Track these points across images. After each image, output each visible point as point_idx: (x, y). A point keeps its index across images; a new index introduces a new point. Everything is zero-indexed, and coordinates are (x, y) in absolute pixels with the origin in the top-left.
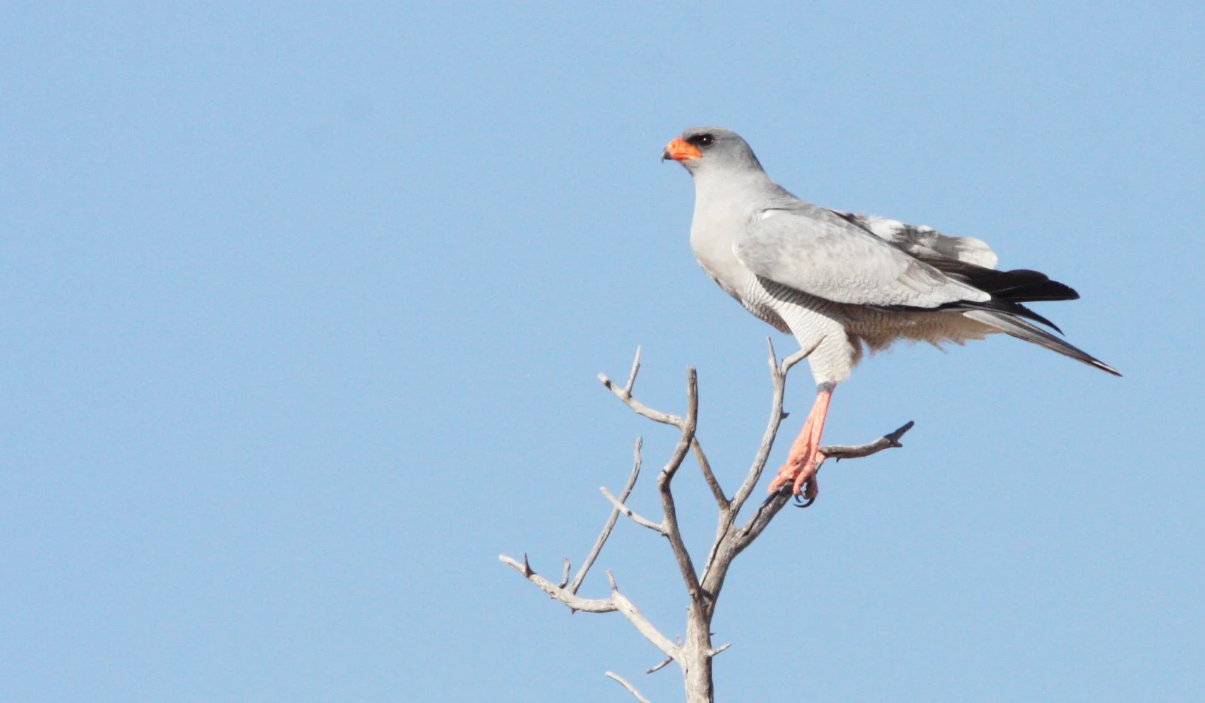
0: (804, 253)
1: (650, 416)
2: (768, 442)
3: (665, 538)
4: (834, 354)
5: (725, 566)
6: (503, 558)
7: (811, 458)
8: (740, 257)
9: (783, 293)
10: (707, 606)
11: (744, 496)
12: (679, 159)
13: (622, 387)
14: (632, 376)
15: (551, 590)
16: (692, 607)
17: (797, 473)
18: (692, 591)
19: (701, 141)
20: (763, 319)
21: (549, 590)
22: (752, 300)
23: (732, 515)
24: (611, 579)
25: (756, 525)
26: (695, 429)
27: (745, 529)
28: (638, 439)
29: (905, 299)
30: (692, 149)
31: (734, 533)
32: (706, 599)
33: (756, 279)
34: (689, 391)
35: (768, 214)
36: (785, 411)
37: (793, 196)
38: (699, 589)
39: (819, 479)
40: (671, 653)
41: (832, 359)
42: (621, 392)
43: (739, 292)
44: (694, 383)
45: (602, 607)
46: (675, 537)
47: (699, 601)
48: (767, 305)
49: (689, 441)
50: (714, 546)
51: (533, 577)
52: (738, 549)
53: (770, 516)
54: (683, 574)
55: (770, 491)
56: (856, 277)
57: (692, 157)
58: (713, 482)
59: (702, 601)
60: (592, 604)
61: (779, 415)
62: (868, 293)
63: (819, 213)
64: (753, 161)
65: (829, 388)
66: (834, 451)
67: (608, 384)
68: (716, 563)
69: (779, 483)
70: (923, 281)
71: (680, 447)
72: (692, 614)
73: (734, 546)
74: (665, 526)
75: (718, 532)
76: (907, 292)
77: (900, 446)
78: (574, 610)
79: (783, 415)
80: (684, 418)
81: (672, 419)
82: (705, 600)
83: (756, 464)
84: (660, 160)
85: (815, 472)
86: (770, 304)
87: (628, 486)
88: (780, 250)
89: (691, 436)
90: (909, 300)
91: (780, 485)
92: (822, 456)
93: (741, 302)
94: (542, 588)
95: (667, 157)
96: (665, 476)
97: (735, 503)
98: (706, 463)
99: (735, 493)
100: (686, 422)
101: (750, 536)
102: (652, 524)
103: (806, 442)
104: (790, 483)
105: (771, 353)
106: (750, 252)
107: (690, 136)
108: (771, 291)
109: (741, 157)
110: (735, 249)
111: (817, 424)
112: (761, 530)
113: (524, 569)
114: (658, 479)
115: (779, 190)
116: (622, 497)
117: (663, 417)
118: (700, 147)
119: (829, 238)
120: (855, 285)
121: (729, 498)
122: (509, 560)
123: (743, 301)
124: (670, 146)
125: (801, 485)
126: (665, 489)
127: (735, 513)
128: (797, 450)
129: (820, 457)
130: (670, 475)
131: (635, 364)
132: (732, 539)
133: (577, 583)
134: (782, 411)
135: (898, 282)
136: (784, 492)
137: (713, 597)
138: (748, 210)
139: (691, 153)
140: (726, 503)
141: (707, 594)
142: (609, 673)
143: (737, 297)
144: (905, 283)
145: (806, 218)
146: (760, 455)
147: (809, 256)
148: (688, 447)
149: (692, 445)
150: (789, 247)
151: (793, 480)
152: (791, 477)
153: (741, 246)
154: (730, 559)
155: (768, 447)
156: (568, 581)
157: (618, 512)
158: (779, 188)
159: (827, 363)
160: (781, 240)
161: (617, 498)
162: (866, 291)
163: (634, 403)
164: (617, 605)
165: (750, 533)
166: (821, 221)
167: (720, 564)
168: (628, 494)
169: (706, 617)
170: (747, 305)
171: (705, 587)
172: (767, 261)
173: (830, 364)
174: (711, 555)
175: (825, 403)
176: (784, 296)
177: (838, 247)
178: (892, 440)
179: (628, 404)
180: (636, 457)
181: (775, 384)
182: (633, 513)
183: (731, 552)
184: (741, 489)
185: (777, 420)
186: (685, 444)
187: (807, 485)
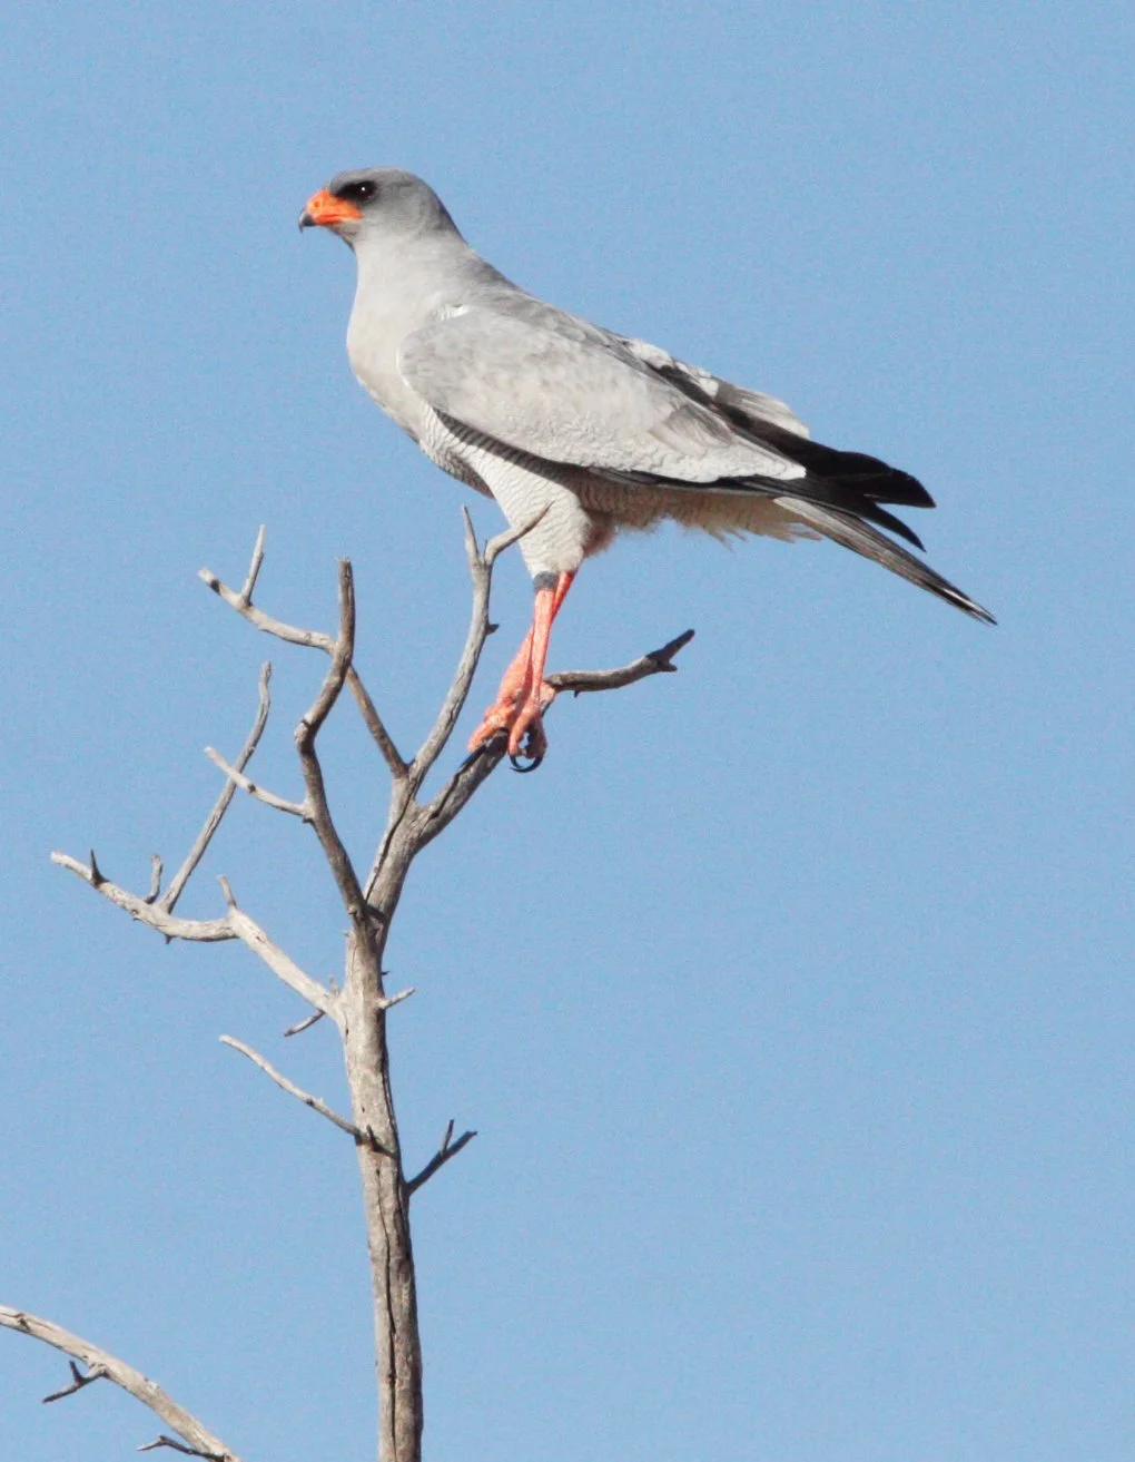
0: (503, 377)
1: (280, 635)
2: (466, 671)
3: (308, 825)
5: (402, 867)
6: (56, 857)
7: (532, 693)
8: (404, 374)
10: (376, 931)
11: (431, 755)
13: (237, 591)
14: (252, 571)
15: (133, 908)
16: (353, 932)
17: (512, 718)
18: (352, 908)
19: (358, 193)
20: (454, 477)
21: (129, 907)
23: (412, 786)
24: (225, 888)
25: (451, 800)
26: (351, 656)
27: (432, 808)
28: (264, 666)
30: (345, 208)
31: (416, 814)
32: (373, 920)
34: (340, 597)
35: (463, 310)
36: (492, 622)
38: (362, 903)
40: (321, 1003)
42: (235, 599)
44: (348, 584)
45: (213, 933)
46: (324, 825)
47: (363, 924)
49: (343, 675)
50: (386, 836)
51: (104, 886)
52: (422, 840)
53: (473, 786)
54: (338, 879)
55: (472, 747)
58: (382, 736)
59: (368, 924)
60: (196, 928)
61: (482, 628)
65: (550, 582)
66: (569, 680)
67: (215, 586)
68: (389, 862)
69: (484, 735)
70: (691, 436)
71: (328, 685)
72: (352, 942)
73: (416, 835)
74: (307, 806)
75: (391, 813)
76: (661, 453)
77: (673, 669)
78: (169, 938)
79: (490, 628)
80: (333, 638)
81: (317, 638)
82: (373, 923)
83: (448, 706)
85: (540, 714)
86: (457, 450)
87: (250, 741)
88: (466, 370)
89: (345, 666)
91: (487, 738)
92: (551, 691)
94: (119, 904)
95: (308, 222)
96: (305, 729)
97: (416, 768)
98: (370, 706)
99: (418, 754)
100: (337, 644)
101: (441, 819)
102: (288, 805)
103: (524, 669)
104: (502, 734)
105: (468, 532)
106: (419, 368)
107: (339, 187)
109: (422, 213)
112: (458, 809)
113: (92, 875)
114: (295, 734)
115: (487, 272)
116: (240, 759)
117: (302, 635)
118: (356, 203)
120: (579, 433)
121: (406, 760)
122: (66, 859)
124: (309, 204)
125: (520, 739)
126: (307, 749)
127: (418, 782)
128: (510, 682)
129: (547, 692)
130: (313, 729)
131: (256, 554)
132: (413, 824)
133: (173, 895)
134: (487, 621)
135: (650, 437)
136: (494, 748)
137: (385, 916)
138: (434, 299)
139: (344, 212)
140: (402, 768)
141: (375, 912)
142: (226, 1038)
145: (520, 323)
146: (453, 692)
148: (341, 683)
149: (347, 679)
150: (482, 366)
151: (507, 730)
152: (502, 724)
153: (407, 357)
154: (411, 854)
155: (466, 678)
156: (158, 893)
157: (235, 786)
158: (489, 268)
160: (471, 352)
161: (230, 765)
162: (595, 445)
163: (257, 615)
164: (235, 929)
165: (441, 815)
166: (543, 329)
167: (394, 864)
168: (250, 753)
169: (374, 948)
171: (372, 901)
172: (443, 383)
174: (381, 849)
177: (561, 372)
178: (660, 661)
179: (246, 617)
180: (262, 696)
181: (474, 579)
182: (258, 788)
183: (411, 844)
184: (425, 745)
185: (480, 636)
186: (336, 679)
187: (529, 739)
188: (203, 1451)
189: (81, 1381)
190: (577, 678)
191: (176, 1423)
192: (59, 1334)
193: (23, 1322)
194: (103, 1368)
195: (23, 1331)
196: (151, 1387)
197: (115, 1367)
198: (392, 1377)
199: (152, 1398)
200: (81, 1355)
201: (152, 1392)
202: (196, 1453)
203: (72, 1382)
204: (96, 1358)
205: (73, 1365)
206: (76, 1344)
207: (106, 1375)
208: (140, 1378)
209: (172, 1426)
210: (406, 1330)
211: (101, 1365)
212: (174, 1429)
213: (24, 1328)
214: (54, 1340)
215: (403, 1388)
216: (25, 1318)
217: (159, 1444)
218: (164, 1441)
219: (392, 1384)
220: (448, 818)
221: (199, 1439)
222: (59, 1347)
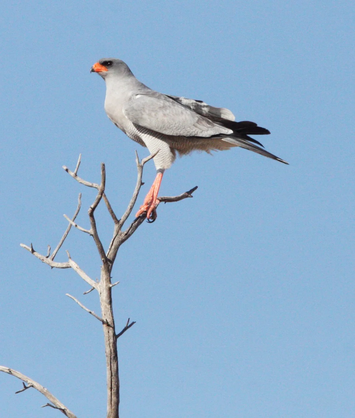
0: (153, 114)
1: (85, 184)
2: (135, 195)
3: (91, 236)
4: (165, 157)
5: (117, 248)
6: (21, 245)
7: (154, 202)
8: (126, 115)
9: (144, 130)
10: (109, 266)
11: (125, 218)
12: (98, 72)
13: (73, 172)
14: (77, 167)
15: (42, 259)
16: (103, 266)
17: (148, 208)
18: (103, 259)
19: (107, 64)
20: (135, 141)
21: (41, 259)
22: (131, 133)
23: (120, 226)
24: (68, 254)
25: (130, 231)
26: (104, 190)
27: (125, 233)
28: (80, 194)
29: (196, 133)
30: (103, 68)
31: (121, 234)
32: (109, 263)
33: (133, 125)
34: (101, 173)
35: (138, 96)
36: (143, 182)
37: (148, 88)
38: (106, 258)
39: (157, 211)
40: (94, 286)
41: (163, 159)
42: (72, 174)
43: (125, 129)
44: (104, 170)
45: (64, 266)
46: (96, 236)
47: (106, 264)
48: (137, 135)
49: (102, 194)
50: (112, 240)
51: (35, 253)
52: (123, 241)
53: (136, 227)
54: (99, 251)
55: (136, 216)
56: (175, 124)
57: (103, 71)
58: (112, 212)
59: (107, 264)
60: (60, 265)
61: (140, 183)
62: (180, 131)
63: (160, 96)
64: (129, 72)
65: (162, 171)
66: (163, 199)
67: (67, 170)
68: (113, 247)
69: (140, 213)
70: (204, 125)
71: (98, 197)
72: (102, 269)
73: (121, 240)
74: (91, 231)
75: (114, 234)
76: (197, 131)
77: (192, 197)
78: (52, 267)
79: (142, 184)
80: (99, 185)
81: (94, 185)
82: (108, 263)
83: (130, 204)
84: (90, 72)
85: (155, 208)
86: (139, 135)
87: (75, 214)
88: (143, 113)
89: (102, 193)
90: (198, 134)
91: (141, 214)
92: (159, 201)
93: (126, 133)
94: (39, 258)
95: (93, 71)
96: (91, 209)
97: (121, 221)
98: (109, 204)
99: (121, 217)
100: (100, 186)
101: (128, 235)
102: (86, 230)
103: (152, 195)
104: (145, 213)
105: (137, 157)
106: (130, 113)
107: (102, 62)
108: (139, 129)
109: (125, 71)
110: (123, 111)
111: (157, 187)
112: (132, 233)
113: (31, 250)
114: (88, 211)
115: (143, 86)
116: (73, 219)
117: (90, 184)
118: (107, 67)
119: (164, 107)
120: (175, 128)
121: (119, 219)
122: (24, 246)
123: (127, 133)
124: (94, 66)
125: (150, 214)
126: (91, 215)
127: (122, 225)
128: (147, 199)
129: (158, 202)
130: (93, 209)
131: (79, 162)
132: (120, 237)
133: (53, 256)
134: (141, 182)
135: (193, 126)
136: (143, 216)
137: (112, 261)
138: (130, 94)
140: (117, 221)
141: (109, 260)
142: (67, 294)
143: (124, 131)
144: (196, 127)
145: (155, 99)
146: (132, 201)
147: (155, 115)
148: (101, 197)
149: (103, 197)
150: (147, 111)
151: (146, 212)
152: (145, 210)
153: (126, 110)
154: (119, 245)
155: (135, 197)
156: (49, 255)
157: (71, 225)
158: (142, 84)
159: (161, 161)
160: (143, 108)
161: (70, 219)
162: (180, 130)
163: (78, 178)
164: (71, 265)
165: (128, 234)
166: (161, 100)
167: (115, 247)
168: (75, 217)
169: (109, 270)
170: (128, 135)
171: (108, 257)
172: (137, 117)
173: (163, 161)
174: (111, 243)
175: (160, 178)
176: (145, 131)
177: (168, 111)
178: (189, 194)
179: (75, 179)
180: (79, 202)
181: (138, 170)
182: (78, 226)
183: (119, 242)
184: (124, 215)
185: (139, 186)
186: (100, 196)
187: (152, 214)
188: (59, 407)
189: (26, 388)
190: (165, 198)
191: (51, 400)
192: (20, 375)
193: (10, 371)
194: (32, 384)
195: (10, 374)
196: (45, 390)
197: (35, 384)
198: (111, 388)
199: (45, 393)
200: (26, 381)
201: (45, 391)
202: (57, 408)
203: (23, 388)
204: (30, 381)
205: (24, 383)
206: (25, 378)
207: (32, 386)
208: (42, 387)
209: (50, 400)
210: (115, 375)
211: (31, 383)
212: (51, 401)
213: (10, 373)
214: (19, 376)
215: (114, 391)
216: (11, 370)
217: (47, 406)
218: (48, 405)
219: (111, 390)
220: (129, 235)
221: (58, 405)
222: (20, 378)
